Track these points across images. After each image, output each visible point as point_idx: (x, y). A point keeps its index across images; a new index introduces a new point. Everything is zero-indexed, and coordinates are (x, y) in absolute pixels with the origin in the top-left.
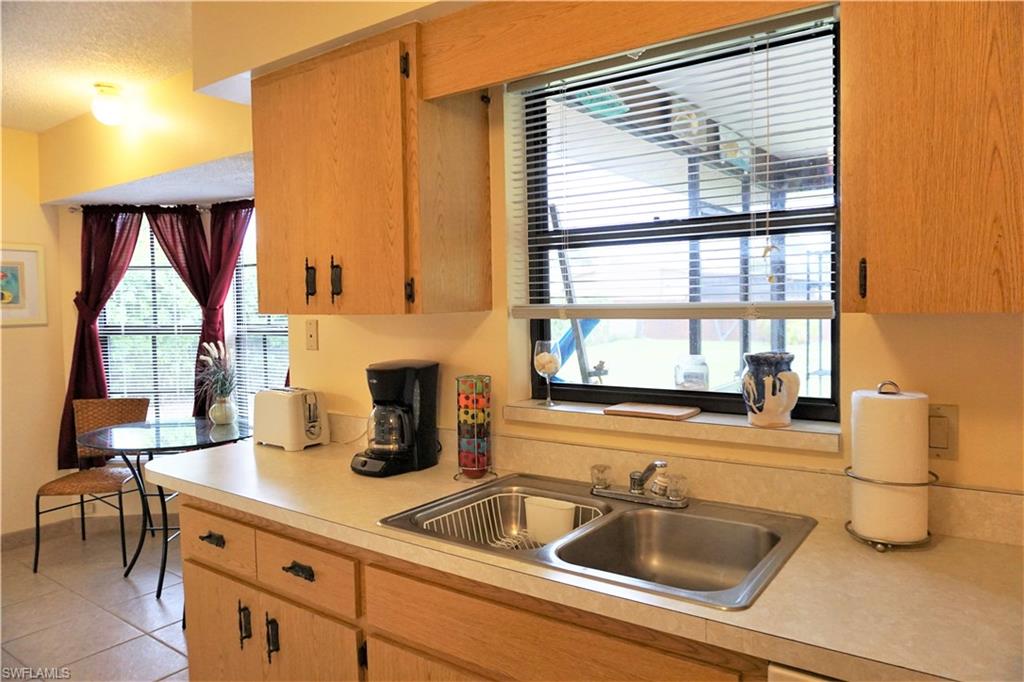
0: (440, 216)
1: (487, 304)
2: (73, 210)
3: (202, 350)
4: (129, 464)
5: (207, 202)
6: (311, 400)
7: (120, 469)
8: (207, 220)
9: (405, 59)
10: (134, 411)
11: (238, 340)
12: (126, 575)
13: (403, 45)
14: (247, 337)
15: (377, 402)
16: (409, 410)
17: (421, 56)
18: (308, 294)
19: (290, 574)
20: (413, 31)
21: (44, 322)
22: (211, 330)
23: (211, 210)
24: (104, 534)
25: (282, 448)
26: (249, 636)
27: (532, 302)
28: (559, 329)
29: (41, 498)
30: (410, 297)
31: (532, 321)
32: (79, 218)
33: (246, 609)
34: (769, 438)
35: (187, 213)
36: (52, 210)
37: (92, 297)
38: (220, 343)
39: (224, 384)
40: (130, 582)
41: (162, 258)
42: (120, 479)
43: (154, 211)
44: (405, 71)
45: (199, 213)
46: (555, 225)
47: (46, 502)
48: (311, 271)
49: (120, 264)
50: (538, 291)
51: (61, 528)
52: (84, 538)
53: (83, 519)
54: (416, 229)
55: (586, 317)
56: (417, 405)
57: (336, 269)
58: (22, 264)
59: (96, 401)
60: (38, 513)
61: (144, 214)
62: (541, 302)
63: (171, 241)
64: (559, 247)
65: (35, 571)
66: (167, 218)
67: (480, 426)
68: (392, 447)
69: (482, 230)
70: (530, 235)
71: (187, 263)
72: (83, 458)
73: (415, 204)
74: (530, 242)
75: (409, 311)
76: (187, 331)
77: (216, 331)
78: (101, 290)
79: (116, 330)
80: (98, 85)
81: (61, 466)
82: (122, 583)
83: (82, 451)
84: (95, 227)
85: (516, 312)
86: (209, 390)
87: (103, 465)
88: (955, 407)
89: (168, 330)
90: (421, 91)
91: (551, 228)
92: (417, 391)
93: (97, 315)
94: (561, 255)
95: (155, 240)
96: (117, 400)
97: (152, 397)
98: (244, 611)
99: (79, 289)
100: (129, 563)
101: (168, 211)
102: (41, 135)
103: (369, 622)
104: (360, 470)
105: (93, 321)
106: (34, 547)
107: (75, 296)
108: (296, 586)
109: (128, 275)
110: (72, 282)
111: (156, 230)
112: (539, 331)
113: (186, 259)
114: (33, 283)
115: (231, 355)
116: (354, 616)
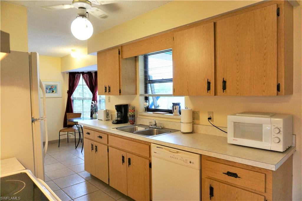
0: (126, 78)
1: (136, 94)
2: (67, 73)
3: (92, 103)
4: (77, 127)
5: (94, 71)
6: (107, 111)
7: (75, 128)
8: (94, 75)
9: (119, 52)
10: (79, 115)
11: (100, 101)
12: (76, 148)
13: (119, 49)
14: (102, 100)
15: (117, 111)
16: (122, 112)
17: (122, 51)
18: (105, 92)
19: (99, 138)
20: (120, 47)
21: (61, 97)
22: (94, 99)
23: (94, 73)
24: (72, 142)
25: (102, 120)
26: (93, 149)
27: (145, 93)
28: (151, 98)
29: (60, 132)
30: (120, 92)
31: (145, 97)
32: (68, 75)
33: (93, 145)
34: (175, 117)
35: (90, 73)
36: (63, 73)
37: (71, 92)
38: (95, 101)
39: (95, 110)
40: (77, 150)
41: (85, 83)
42: (75, 129)
43: (83, 73)
44: (119, 54)
45: (92, 74)
46: (149, 79)
47: (61, 133)
48: (106, 87)
49: (76, 85)
50: (146, 91)
51: (64, 140)
52: (68, 142)
53: (68, 138)
54: (121, 81)
55: (158, 96)
56: (123, 111)
57: (109, 87)
58: (57, 85)
59: (71, 113)
60: (60, 135)
61: (81, 74)
62: (147, 93)
63: (86, 79)
64: (150, 83)
65: (59, 147)
66: (86, 75)
67: (133, 115)
68: (119, 119)
69: (135, 80)
70: (145, 81)
71: (90, 84)
72: (68, 125)
73: (121, 76)
74: (145, 82)
75: (120, 95)
76: (89, 99)
77: (95, 99)
78: (72, 90)
79: (75, 99)
80: (72, 50)
81: (64, 127)
82: (75, 150)
83: (68, 123)
84: (71, 77)
85: (141, 95)
86: (93, 111)
87: (72, 127)
88: (199, 112)
89: (86, 99)
90: (122, 58)
91: (149, 80)
92: (123, 109)
93: (71, 95)
94: (150, 85)
95: (83, 80)
96: (75, 113)
97: (82, 113)
98: (92, 145)
99: (68, 90)
100: (76, 146)
101: (86, 73)
102: (62, 58)
103: (109, 144)
104: (113, 123)
105: (71, 97)
106: (59, 143)
107: (67, 91)
108: (99, 140)
109: (78, 86)
110: (67, 89)
111: (84, 77)
112: (146, 99)
113: (89, 83)
114: (59, 88)
115: (98, 104)
116: (107, 143)
